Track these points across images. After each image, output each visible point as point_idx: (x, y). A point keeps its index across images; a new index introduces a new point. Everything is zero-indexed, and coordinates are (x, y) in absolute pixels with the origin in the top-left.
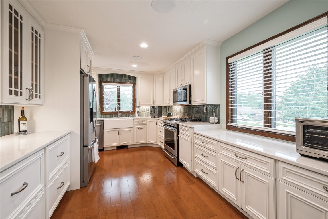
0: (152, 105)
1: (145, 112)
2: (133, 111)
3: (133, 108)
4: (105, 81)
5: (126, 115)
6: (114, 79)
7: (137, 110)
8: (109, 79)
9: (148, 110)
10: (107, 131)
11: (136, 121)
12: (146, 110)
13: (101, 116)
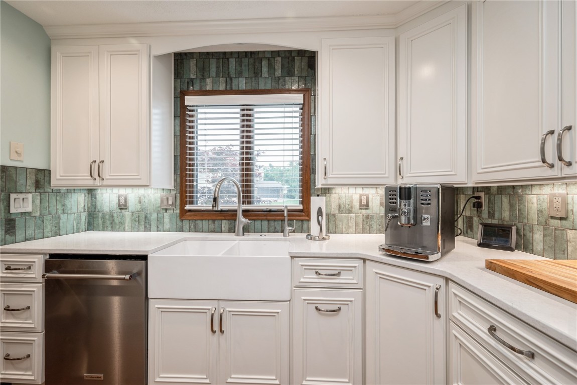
0: (392, 182)
1: (353, 215)
2: (301, 207)
3: (302, 197)
4: (196, 91)
5: (272, 223)
6: (229, 79)
7: (316, 202)
8: (209, 81)
9: (367, 206)
10: (164, 311)
11: (307, 268)
12: (356, 204)
13: (180, 224)
